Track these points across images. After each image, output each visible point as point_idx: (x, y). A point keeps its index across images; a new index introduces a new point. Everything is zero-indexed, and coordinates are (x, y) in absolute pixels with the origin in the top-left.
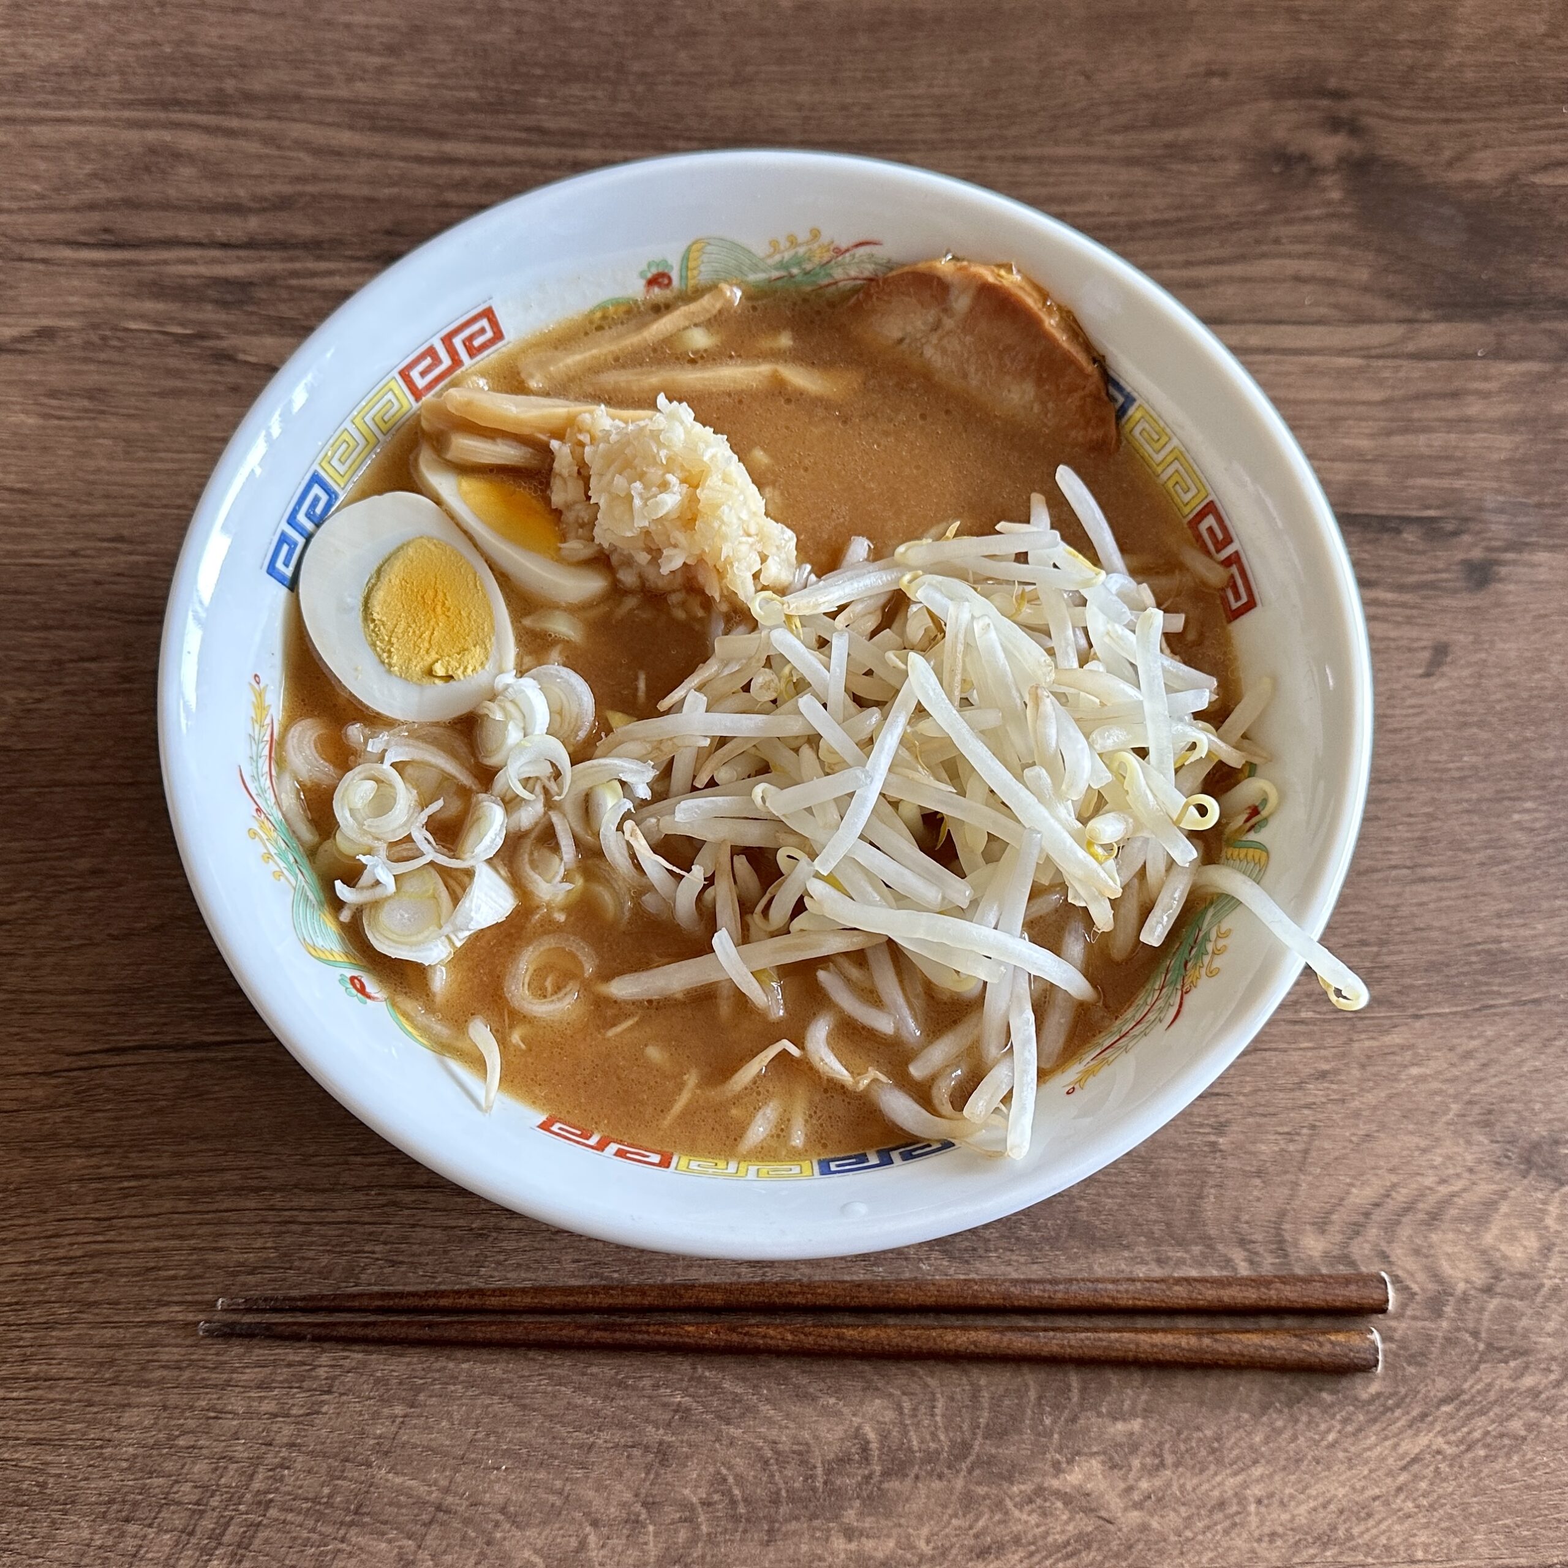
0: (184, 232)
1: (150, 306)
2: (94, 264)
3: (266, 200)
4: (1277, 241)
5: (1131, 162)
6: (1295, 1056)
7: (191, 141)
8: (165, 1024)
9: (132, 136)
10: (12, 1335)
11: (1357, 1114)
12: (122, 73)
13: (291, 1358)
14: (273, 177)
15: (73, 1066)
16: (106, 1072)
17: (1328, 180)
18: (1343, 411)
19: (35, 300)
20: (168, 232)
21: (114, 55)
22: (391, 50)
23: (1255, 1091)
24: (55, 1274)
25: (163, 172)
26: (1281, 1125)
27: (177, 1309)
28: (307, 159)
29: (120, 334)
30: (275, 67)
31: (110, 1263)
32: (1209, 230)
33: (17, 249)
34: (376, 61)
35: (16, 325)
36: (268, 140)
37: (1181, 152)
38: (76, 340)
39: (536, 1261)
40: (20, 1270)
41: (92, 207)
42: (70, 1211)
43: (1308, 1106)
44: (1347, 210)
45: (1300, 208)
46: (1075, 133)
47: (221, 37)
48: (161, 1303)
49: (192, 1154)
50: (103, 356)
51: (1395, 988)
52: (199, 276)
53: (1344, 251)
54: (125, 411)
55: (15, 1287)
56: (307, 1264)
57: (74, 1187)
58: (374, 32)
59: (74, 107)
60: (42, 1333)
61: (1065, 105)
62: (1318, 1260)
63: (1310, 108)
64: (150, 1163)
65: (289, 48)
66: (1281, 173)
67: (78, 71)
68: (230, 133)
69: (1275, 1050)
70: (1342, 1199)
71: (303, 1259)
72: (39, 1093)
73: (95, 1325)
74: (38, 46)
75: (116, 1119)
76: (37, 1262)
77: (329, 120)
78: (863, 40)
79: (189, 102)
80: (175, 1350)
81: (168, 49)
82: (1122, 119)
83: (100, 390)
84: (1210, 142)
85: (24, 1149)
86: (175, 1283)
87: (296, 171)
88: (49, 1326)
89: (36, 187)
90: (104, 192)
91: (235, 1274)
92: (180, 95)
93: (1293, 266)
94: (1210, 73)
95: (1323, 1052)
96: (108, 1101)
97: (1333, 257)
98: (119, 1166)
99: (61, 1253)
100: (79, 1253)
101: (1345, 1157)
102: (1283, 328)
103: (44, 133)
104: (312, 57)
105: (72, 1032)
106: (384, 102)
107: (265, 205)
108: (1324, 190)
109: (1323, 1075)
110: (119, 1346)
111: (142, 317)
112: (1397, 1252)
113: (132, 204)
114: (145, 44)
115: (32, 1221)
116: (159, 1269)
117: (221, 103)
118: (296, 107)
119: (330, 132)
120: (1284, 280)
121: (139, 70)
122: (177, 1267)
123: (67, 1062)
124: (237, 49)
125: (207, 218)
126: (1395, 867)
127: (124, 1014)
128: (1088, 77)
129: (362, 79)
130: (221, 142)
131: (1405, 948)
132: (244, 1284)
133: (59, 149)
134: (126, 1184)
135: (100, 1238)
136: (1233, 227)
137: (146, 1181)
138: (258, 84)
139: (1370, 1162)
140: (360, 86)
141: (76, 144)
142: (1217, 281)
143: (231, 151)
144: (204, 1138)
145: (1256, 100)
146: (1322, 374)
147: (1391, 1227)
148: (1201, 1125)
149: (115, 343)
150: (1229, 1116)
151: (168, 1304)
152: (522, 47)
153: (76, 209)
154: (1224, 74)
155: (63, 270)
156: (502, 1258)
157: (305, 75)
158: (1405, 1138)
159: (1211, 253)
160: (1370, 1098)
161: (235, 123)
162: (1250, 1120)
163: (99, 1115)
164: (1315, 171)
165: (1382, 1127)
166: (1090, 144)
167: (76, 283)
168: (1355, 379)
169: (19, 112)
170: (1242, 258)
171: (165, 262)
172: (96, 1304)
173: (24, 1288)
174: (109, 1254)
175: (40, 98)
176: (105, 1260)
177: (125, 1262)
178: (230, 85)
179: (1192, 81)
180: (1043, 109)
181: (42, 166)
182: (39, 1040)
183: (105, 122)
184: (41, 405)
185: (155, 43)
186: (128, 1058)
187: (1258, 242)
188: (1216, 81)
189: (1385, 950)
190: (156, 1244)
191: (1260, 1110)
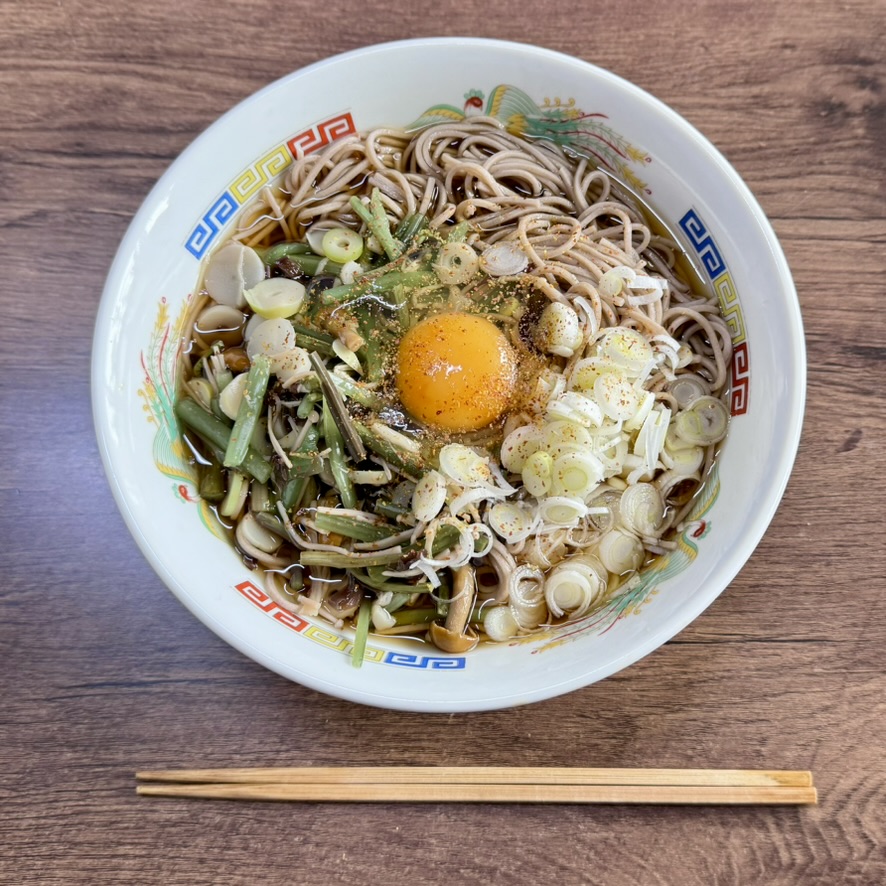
0: (129, 147)
1: (107, 197)
2: (72, 168)
3: (180, 125)
4: (821, 163)
5: (732, 108)
6: (810, 697)
7: (133, 84)
8: (120, 670)
9: (95, 79)
10: (28, 863)
11: (845, 733)
12: (88, 35)
13: (198, 878)
14: (187, 110)
15: (64, 695)
16: (84, 699)
17: (856, 121)
18: (857, 278)
19: (33, 191)
20: (118, 146)
21: (84, 23)
22: (261, 23)
23: (784, 719)
24: (55, 825)
25: (115, 104)
26: (799, 740)
27: (129, 847)
28: (209, 98)
29: (89, 215)
30: (186, 33)
31: (89, 818)
32: (779, 155)
33: (22, 156)
34: (252, 30)
35: (22, 208)
36: (182, 84)
37: (762, 102)
38: (61, 218)
39: (347, 822)
40: (34, 822)
41: (70, 128)
42: (64, 786)
43: (816, 728)
44: (867, 142)
45: (838, 141)
46: (696, 88)
47: (151, 11)
48: (119, 844)
49: (138, 751)
50: (78, 230)
51: (872, 654)
52: (139, 177)
53: (864, 170)
54: (91, 268)
55: (30, 832)
56: (207, 821)
57: (66, 771)
58: (250, 9)
59: (57, 58)
60: (47, 861)
61: (691, 68)
62: (817, 823)
63: (849, 71)
64: (112, 757)
65: (196, 20)
66: (826, 116)
67: (60, 34)
68: (158, 79)
69: (798, 692)
70: (834, 786)
71: (204, 818)
72: (43, 712)
73: (80, 857)
74: (33, 15)
75: (91, 729)
76: (44, 818)
77: (221, 70)
78: (564, 22)
79: (132, 57)
80: (128, 872)
81: (117, 19)
82: (727, 79)
83: (77, 253)
84: (782, 94)
85: (35, 747)
86: (126, 831)
87: (200, 106)
88: (52, 857)
89: (33, 114)
90: (77, 118)
91: (164, 826)
92: (126, 52)
93: (831, 180)
94: (786, 47)
95: (827, 694)
96: (85, 717)
97: (856, 174)
98: (93, 758)
99: (59, 812)
100: (69, 812)
101: (837, 760)
102: (822, 221)
103: (38, 76)
104: (210, 26)
105: (64, 674)
106: (257, 59)
107: (180, 128)
108: (853, 128)
109: (826, 709)
110: (95, 870)
111: (102, 204)
112: (866, 819)
113: (94, 127)
114: (103, 16)
115: (41, 792)
116: (119, 822)
117: (151, 58)
118: (200, 60)
119: (221, 79)
120: (824, 190)
121: (100, 33)
122: (130, 821)
123: (60, 693)
124: (162, 19)
125: (143, 137)
126: (875, 577)
127: (94, 663)
128: (706, 49)
129: (243, 43)
130: (152, 85)
131: (879, 628)
132: (169, 833)
133: (47, 87)
134: (97, 770)
135: (81, 803)
136: (793, 154)
137: (110, 768)
138: (175, 45)
139: (852, 763)
140: (241, 47)
141: (59, 85)
142: (782, 190)
143: (159, 91)
144: (144, 742)
145: (813, 65)
146: (846, 253)
147: (862, 804)
148: (751, 740)
149: (84, 221)
150: (768, 734)
151: (124, 844)
152: (345, 22)
153: (59, 129)
154: (792, 47)
155: (51, 170)
156: (325, 819)
157: (206, 39)
158: (874, 748)
159: (778, 172)
160: (854, 723)
161: (160, 72)
162: (781, 736)
163: (81, 726)
164: (848, 115)
165: (861, 741)
166: (705, 95)
167: (60, 180)
168: (866, 257)
169: (23, 62)
170: (799, 175)
171: (116, 167)
172: (80, 843)
173: (36, 833)
174: (87, 812)
175: (35, 52)
176: (85, 817)
177: (97, 818)
178: (157, 44)
179: (772, 51)
180: (677, 70)
181: (37, 99)
182: (43, 678)
183: (78, 69)
184: (40, 263)
185: (109, 15)
186: (98, 691)
187: (810, 164)
188: (788, 52)
189: (867, 630)
190: (115, 807)
191: (788, 730)
